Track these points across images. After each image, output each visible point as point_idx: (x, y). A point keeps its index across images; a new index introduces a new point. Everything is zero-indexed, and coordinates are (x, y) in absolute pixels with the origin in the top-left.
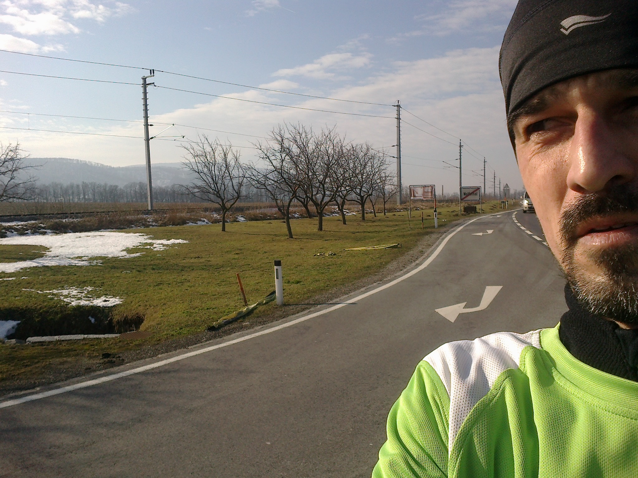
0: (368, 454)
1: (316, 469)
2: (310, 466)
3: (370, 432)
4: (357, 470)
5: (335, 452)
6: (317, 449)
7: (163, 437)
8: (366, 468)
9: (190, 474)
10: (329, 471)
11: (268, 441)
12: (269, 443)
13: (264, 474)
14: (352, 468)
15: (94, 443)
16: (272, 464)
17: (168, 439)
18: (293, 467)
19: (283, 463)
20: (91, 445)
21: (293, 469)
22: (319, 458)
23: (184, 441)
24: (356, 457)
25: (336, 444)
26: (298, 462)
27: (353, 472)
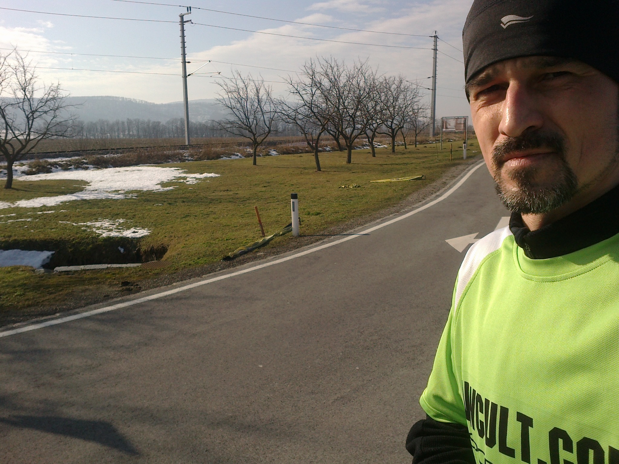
0: (353, 378)
1: (301, 391)
2: (296, 388)
3: (359, 356)
4: (340, 392)
5: (322, 375)
6: (306, 372)
7: (164, 360)
8: (349, 390)
9: (184, 395)
10: (313, 393)
11: (261, 364)
12: (261, 366)
13: (252, 394)
14: (335, 390)
15: (100, 365)
16: (261, 386)
17: (168, 362)
18: (279, 389)
19: (271, 385)
20: (98, 367)
21: (279, 391)
22: (306, 381)
23: (183, 364)
24: (340, 380)
25: (324, 367)
26: (286, 384)
27: (336, 394)
